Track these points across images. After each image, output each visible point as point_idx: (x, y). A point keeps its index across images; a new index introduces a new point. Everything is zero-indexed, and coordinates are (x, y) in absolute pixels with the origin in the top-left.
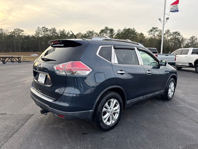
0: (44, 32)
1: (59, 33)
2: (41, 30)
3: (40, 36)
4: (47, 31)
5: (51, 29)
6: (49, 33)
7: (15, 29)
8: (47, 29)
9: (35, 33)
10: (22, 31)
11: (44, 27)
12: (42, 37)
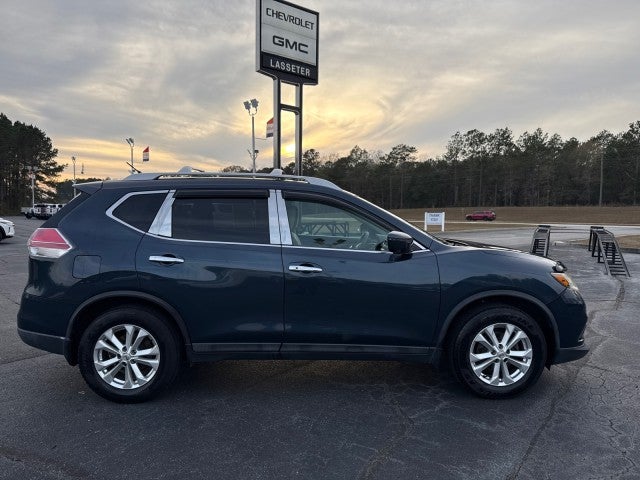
0: (471, 144)
1: (522, 143)
2: (464, 139)
3: (461, 158)
4: (481, 142)
5: (493, 132)
6: (487, 147)
7: (394, 149)
8: (482, 134)
9: (446, 152)
10: (412, 150)
11: (472, 132)
12: (465, 161)
